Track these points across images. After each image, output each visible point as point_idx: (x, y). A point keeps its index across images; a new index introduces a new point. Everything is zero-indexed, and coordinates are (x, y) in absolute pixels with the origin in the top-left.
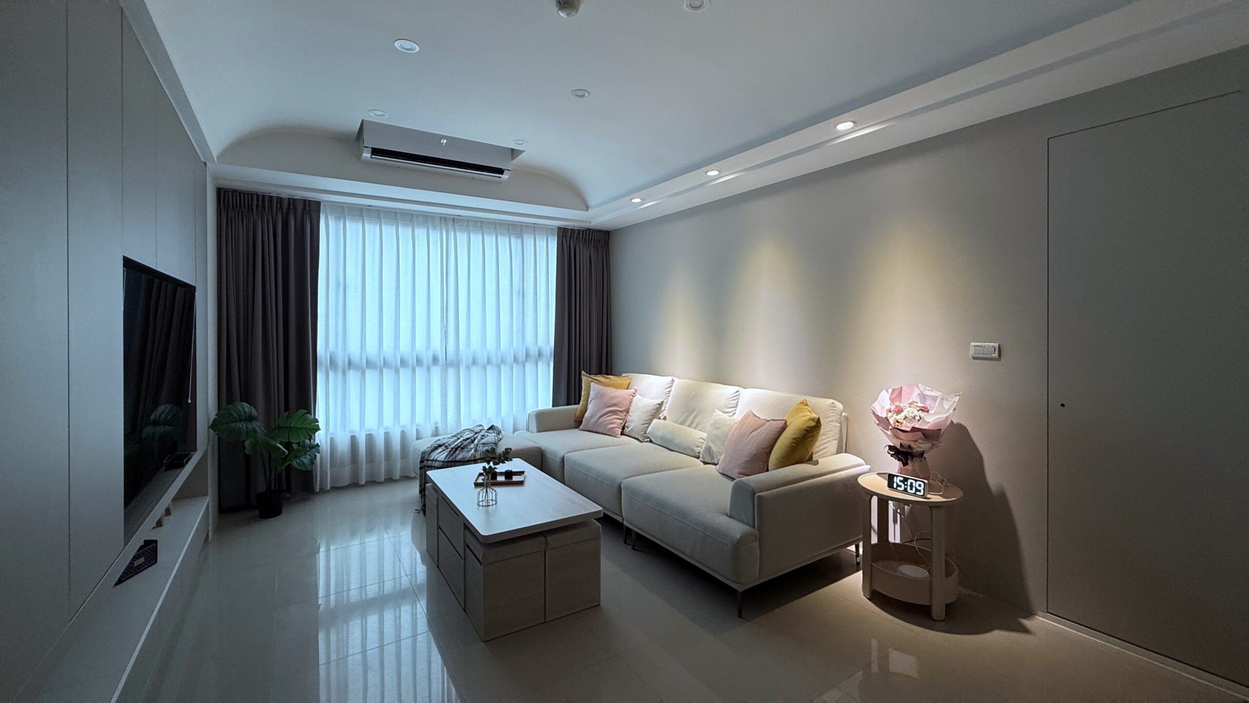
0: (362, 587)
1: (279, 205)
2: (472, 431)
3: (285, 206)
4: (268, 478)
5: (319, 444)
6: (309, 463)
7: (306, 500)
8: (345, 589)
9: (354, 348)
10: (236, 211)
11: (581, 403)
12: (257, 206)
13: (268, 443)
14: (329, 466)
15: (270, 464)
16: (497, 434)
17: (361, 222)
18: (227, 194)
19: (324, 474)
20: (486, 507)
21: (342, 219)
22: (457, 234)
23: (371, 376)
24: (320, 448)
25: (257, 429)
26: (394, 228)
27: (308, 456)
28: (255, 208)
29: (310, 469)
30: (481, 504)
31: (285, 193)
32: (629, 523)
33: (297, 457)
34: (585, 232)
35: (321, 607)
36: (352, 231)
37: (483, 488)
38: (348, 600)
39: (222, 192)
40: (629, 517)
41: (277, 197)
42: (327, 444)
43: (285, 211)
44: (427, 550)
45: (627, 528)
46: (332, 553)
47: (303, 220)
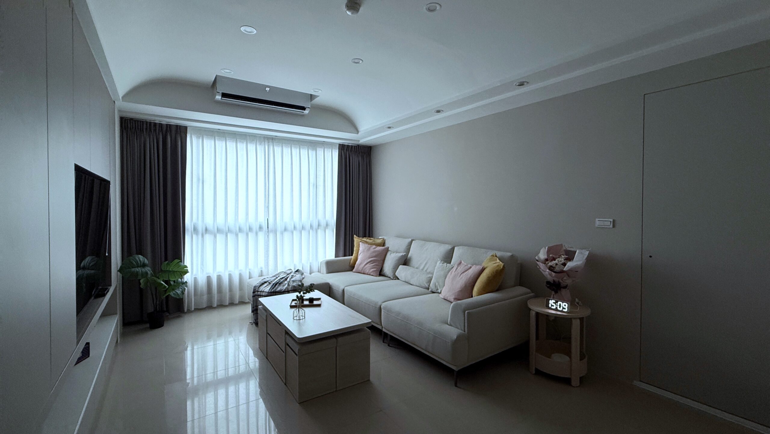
0: (215, 372)
1: (160, 128)
2: (286, 273)
3: (164, 129)
4: (155, 303)
5: (187, 281)
6: (181, 293)
7: (179, 317)
8: (204, 373)
9: (209, 221)
10: (133, 132)
11: (354, 255)
12: (146, 129)
13: (155, 281)
14: (193, 296)
15: (156, 294)
16: (301, 275)
17: (213, 140)
18: (126, 121)
19: (190, 300)
20: (299, 321)
21: (201, 138)
22: (275, 147)
23: (220, 238)
24: (188, 284)
25: (148, 272)
26: (235, 144)
27: (181, 289)
28: (144, 130)
29: (181, 298)
30: (295, 318)
31: (165, 121)
32: (386, 329)
33: (173, 290)
34: (356, 147)
35: (190, 385)
36: (208, 145)
37: (295, 309)
38: (205, 380)
39: (124, 120)
40: (386, 326)
41: (159, 123)
42: (192, 281)
43: (164, 132)
44: (259, 348)
45: (384, 332)
46: (195, 351)
47: (176, 138)
